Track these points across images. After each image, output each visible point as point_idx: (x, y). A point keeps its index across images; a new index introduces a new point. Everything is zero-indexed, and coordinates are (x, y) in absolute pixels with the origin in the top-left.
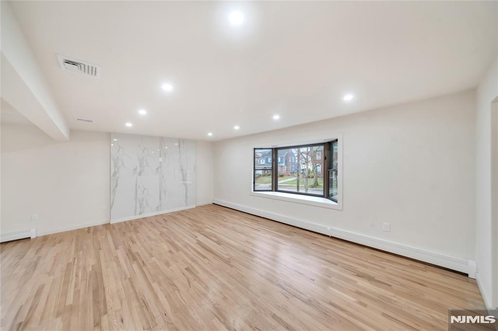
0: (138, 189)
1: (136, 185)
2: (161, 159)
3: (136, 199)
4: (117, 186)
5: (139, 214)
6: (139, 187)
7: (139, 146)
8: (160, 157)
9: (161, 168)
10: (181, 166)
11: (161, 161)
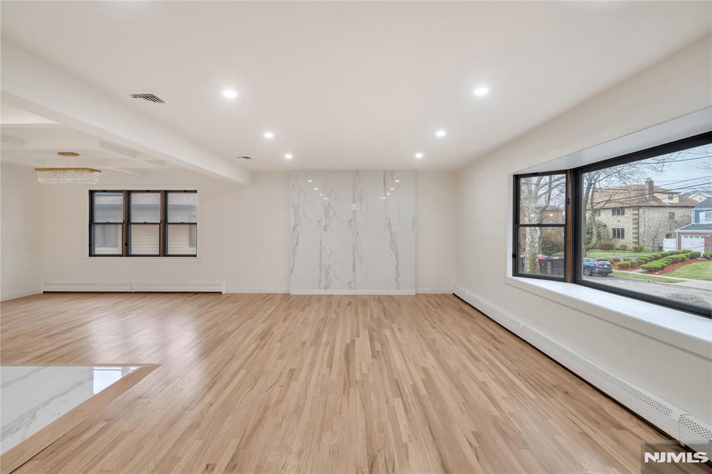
0: (323, 250)
1: (321, 244)
2: (354, 207)
3: (320, 265)
4: (297, 244)
5: (325, 289)
6: (324, 248)
7: (324, 187)
8: (354, 202)
9: (355, 220)
10: (387, 218)
11: (355, 209)
